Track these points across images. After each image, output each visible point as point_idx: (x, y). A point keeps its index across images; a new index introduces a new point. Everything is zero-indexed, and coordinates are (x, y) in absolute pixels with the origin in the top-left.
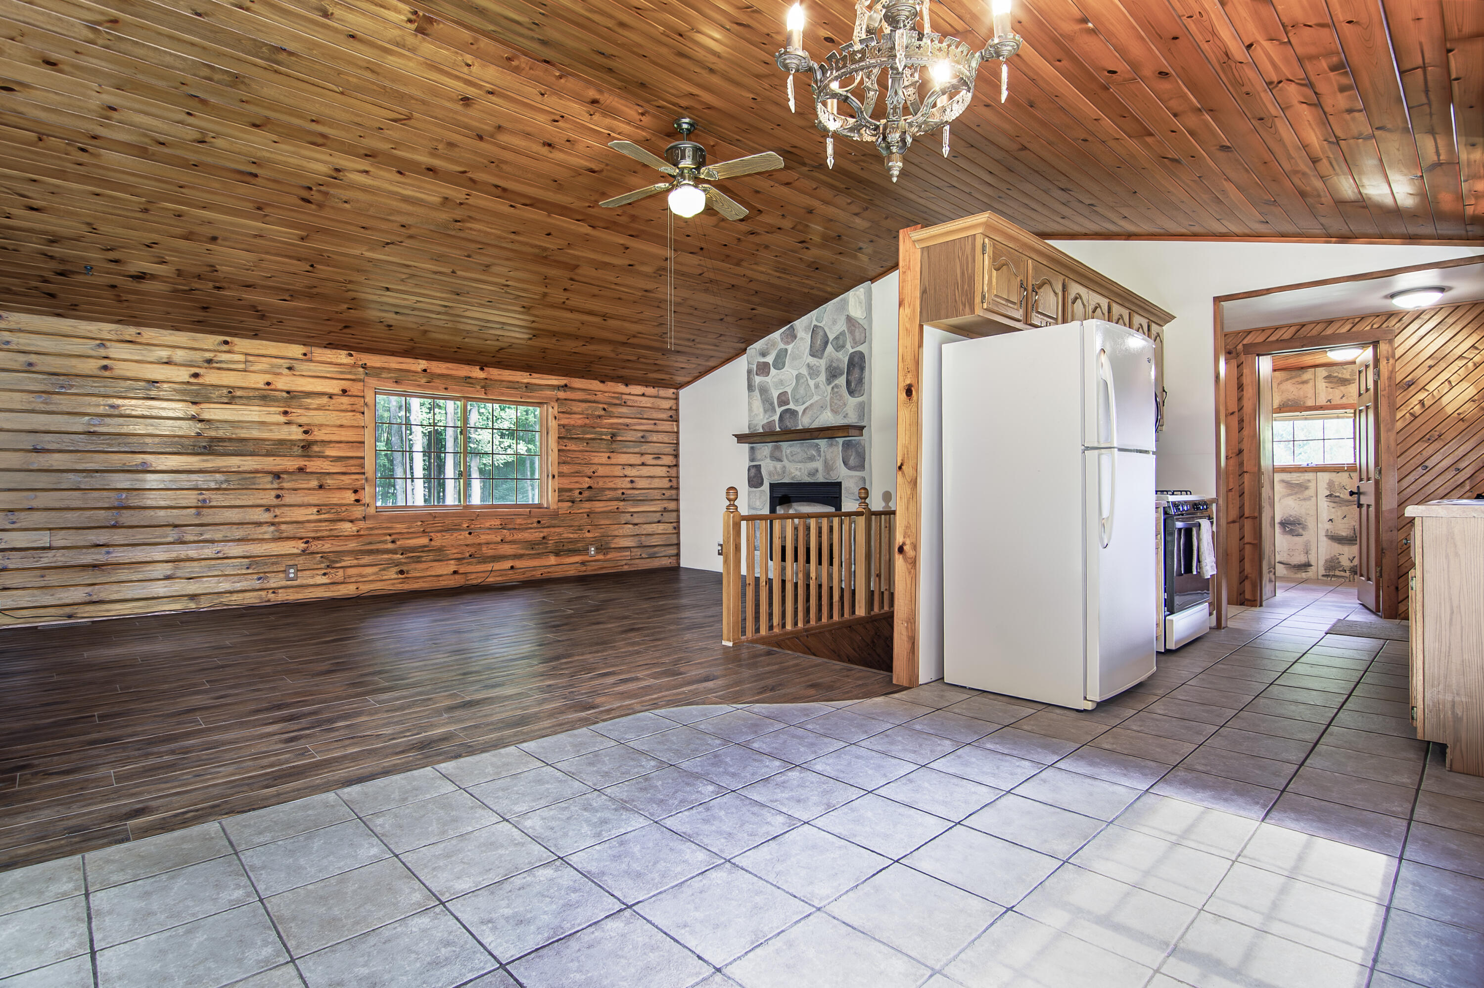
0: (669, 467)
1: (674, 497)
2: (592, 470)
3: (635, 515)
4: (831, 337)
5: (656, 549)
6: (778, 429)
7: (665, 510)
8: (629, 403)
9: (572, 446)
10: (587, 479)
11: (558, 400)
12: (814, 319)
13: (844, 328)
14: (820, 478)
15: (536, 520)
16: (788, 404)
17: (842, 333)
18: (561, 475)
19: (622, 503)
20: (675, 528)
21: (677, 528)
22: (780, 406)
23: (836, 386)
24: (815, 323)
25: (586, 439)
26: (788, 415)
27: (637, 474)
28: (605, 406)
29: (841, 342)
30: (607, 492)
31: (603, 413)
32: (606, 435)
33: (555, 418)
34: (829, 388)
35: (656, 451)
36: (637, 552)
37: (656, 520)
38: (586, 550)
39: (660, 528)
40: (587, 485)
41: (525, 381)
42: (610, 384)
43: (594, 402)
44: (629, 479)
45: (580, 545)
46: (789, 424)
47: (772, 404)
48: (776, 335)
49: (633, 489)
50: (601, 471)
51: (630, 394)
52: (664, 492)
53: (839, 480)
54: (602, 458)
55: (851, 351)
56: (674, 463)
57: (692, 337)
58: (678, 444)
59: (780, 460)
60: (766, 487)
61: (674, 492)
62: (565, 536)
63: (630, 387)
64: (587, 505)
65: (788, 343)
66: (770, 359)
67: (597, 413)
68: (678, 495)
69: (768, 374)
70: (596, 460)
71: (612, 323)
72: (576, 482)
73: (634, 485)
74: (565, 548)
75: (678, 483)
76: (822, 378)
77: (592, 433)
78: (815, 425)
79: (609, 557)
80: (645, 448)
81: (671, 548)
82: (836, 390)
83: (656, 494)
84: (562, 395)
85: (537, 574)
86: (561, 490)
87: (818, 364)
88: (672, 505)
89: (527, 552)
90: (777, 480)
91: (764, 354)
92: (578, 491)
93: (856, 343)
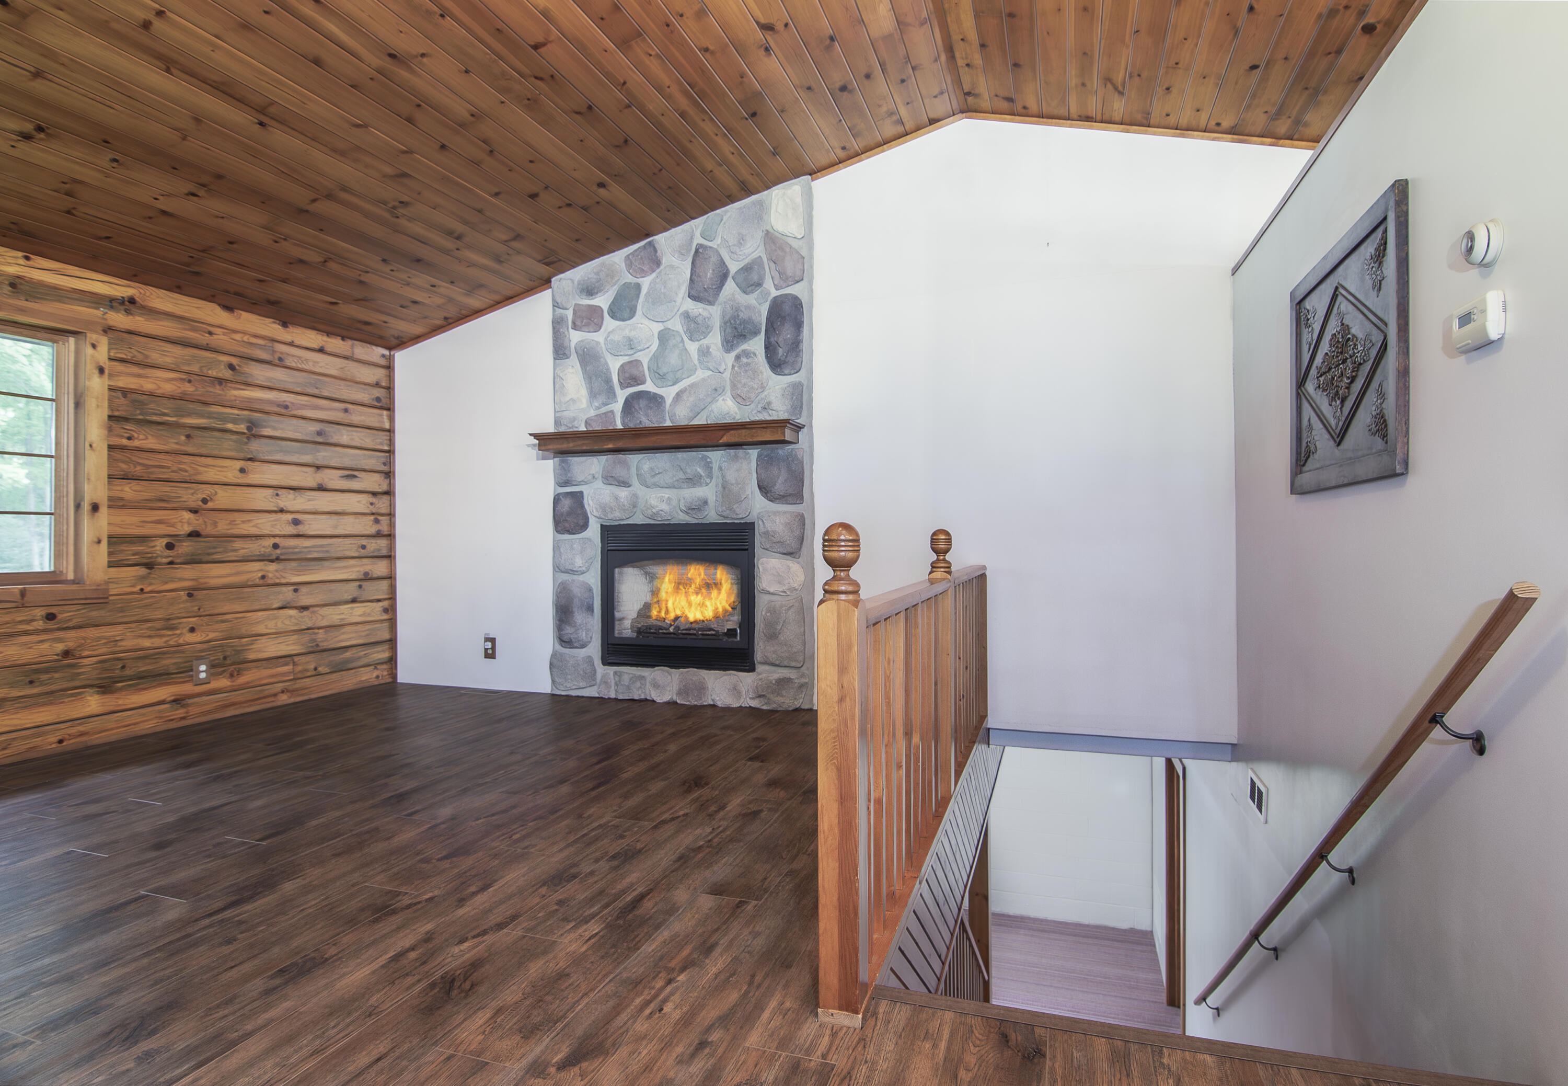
0: (374, 494)
1: (384, 552)
2: (201, 496)
3: (304, 589)
4: (733, 267)
5: (348, 654)
6: (619, 426)
7: (367, 578)
8: (289, 362)
9: (147, 439)
10: (187, 515)
11: (107, 330)
12: (698, 234)
13: (760, 252)
14: (712, 516)
15: (40, 612)
16: (643, 382)
17: (758, 262)
18: (116, 503)
19: (272, 567)
20: (386, 611)
21: (391, 610)
22: (623, 386)
23: (746, 354)
24: (698, 240)
25: (184, 426)
26: (643, 403)
27: (309, 506)
28: (234, 361)
29: (755, 277)
30: (238, 544)
31: (228, 374)
32: (235, 421)
33: (101, 371)
34: (730, 358)
35: (347, 463)
36: (309, 663)
37: (350, 598)
38: (186, 671)
39: (357, 612)
40: (187, 529)
41: (12, 270)
42: (245, 315)
43: (207, 348)
44: (290, 517)
45: (168, 663)
46: (646, 420)
47: (608, 381)
48: (618, 258)
49: (298, 536)
50: (223, 498)
51: (291, 344)
52: (364, 542)
53: (748, 520)
54: (229, 471)
55: (774, 293)
56: (385, 487)
57: (459, 228)
58: (391, 452)
59: (625, 484)
60: (593, 532)
61: (383, 542)
62: (129, 643)
63: (291, 329)
64: (188, 574)
65: (644, 274)
66: (603, 301)
67: (213, 373)
68: (392, 547)
69: (599, 327)
70: (211, 475)
71: (278, 137)
72: (159, 522)
73: (301, 529)
74: (128, 672)
75: (392, 525)
76: (715, 340)
77: (202, 416)
78: (700, 421)
79: (242, 680)
80: (324, 455)
81: (380, 648)
82: (744, 360)
83: (349, 547)
84: (118, 319)
85: (48, 743)
86: (115, 540)
87: (705, 314)
88: (380, 568)
89: (15, 693)
90: (617, 517)
91: (590, 291)
92: (165, 541)
93: (785, 279)
